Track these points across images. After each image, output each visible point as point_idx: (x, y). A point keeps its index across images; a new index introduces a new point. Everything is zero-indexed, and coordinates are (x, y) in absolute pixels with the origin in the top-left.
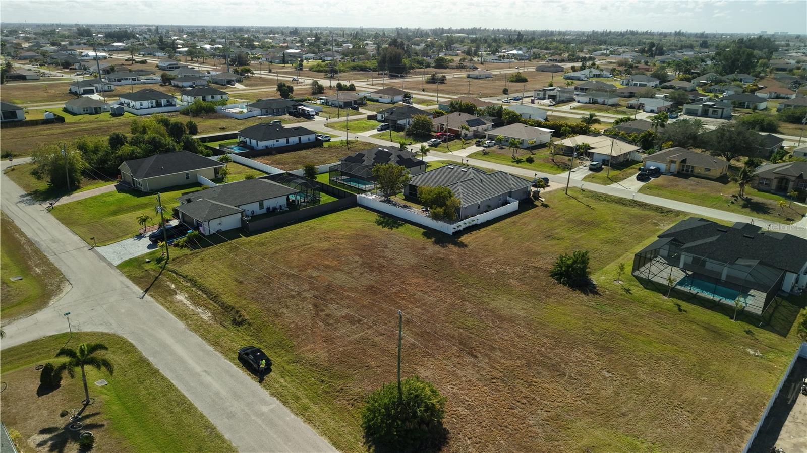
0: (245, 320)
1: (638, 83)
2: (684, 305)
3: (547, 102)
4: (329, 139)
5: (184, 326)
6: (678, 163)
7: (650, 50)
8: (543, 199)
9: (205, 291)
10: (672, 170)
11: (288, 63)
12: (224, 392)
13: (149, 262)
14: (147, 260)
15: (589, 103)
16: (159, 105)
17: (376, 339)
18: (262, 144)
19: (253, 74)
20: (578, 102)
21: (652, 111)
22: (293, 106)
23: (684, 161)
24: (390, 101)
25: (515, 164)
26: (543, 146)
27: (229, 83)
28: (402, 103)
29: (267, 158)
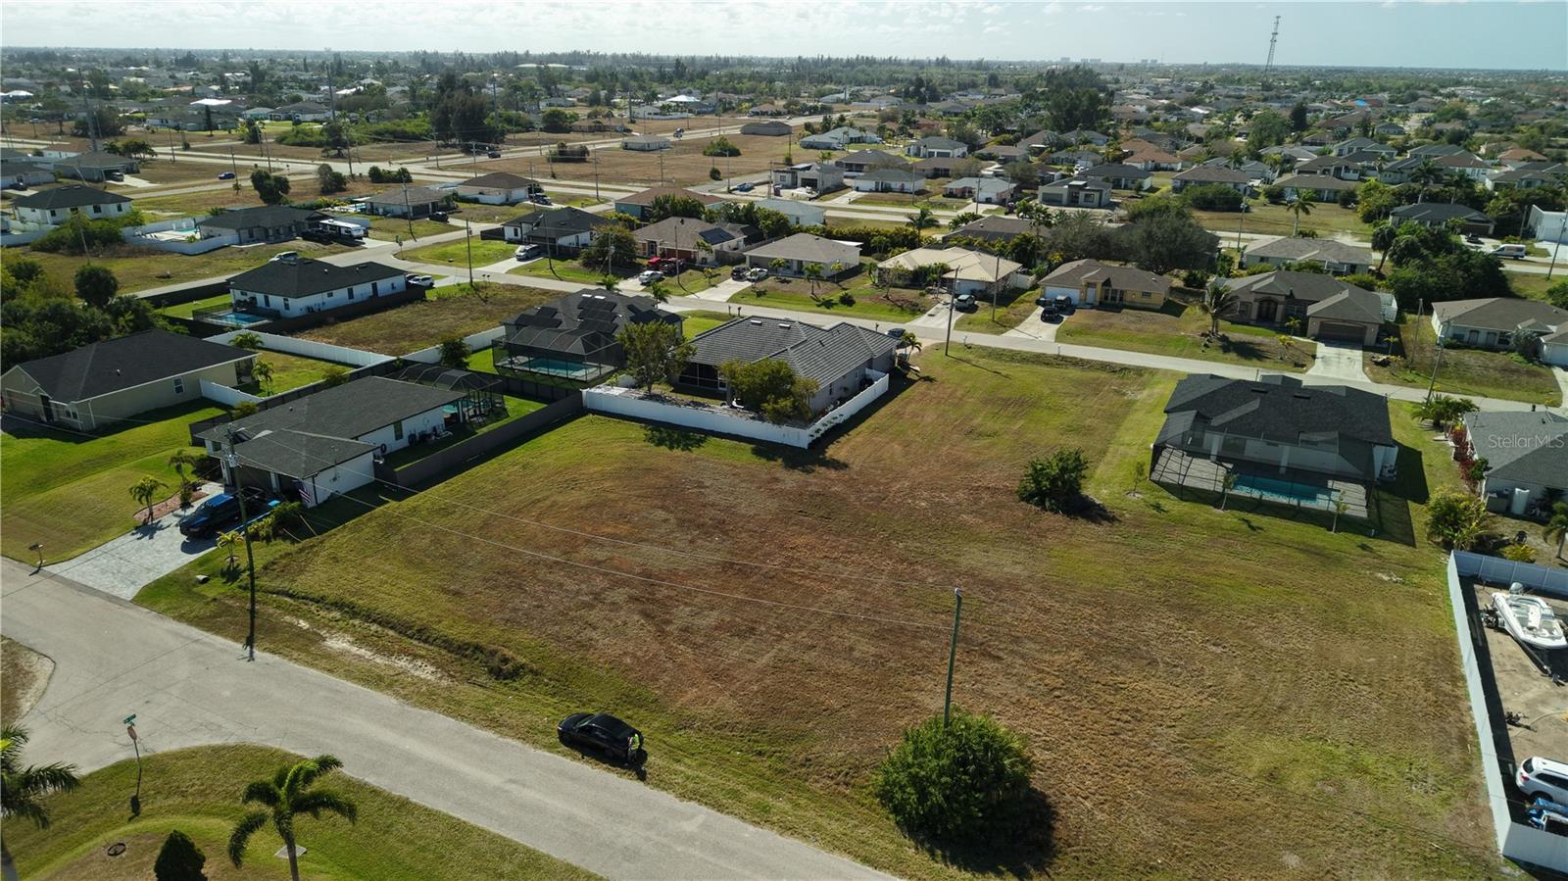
0: (523, 666)
1: (936, 151)
2: (1256, 519)
3: (801, 191)
4: (432, 284)
5: (394, 701)
6: (1099, 286)
7: (917, 92)
8: (917, 368)
9: (385, 622)
10: (1090, 299)
11: (217, 129)
12: (582, 813)
13: (205, 581)
14: (201, 577)
15: (877, 191)
17: (806, 657)
18: (298, 305)
19: (153, 153)
20: (857, 189)
21: (988, 201)
22: (308, 219)
23: (1107, 283)
24: (504, 200)
25: (823, 309)
26: (855, 271)
27: (109, 176)
28: (529, 203)
29: (320, 332)
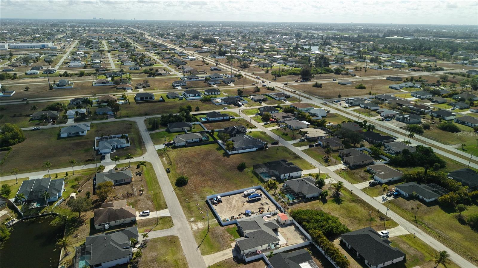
0: (172, 164)
3: (347, 105)
4: (234, 118)
5: (162, 163)
9: (169, 158)
11: (266, 67)
12: (161, 173)
13: (162, 150)
21: (383, 116)
22: (236, 101)
24: (278, 99)
25: (281, 135)
27: (228, 83)
28: (283, 100)
29: (210, 124)
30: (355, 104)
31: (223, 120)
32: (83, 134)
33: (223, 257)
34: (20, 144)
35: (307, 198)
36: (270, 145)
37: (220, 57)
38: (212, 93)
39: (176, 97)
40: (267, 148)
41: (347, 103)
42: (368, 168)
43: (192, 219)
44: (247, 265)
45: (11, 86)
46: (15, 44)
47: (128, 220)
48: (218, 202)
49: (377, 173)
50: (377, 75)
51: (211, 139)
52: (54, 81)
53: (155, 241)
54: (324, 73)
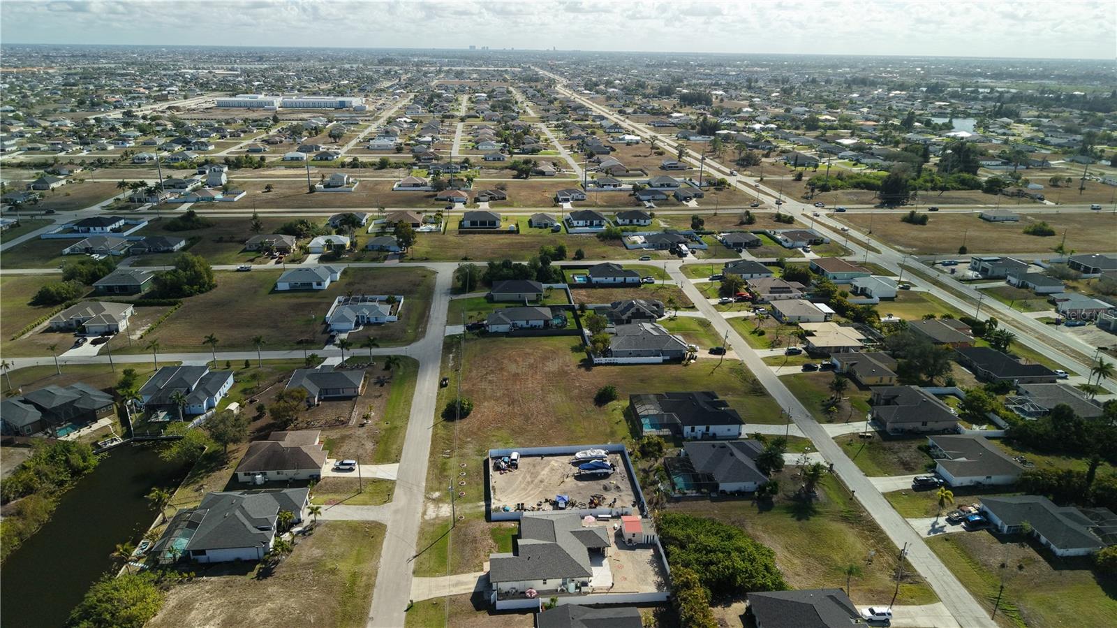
0: (458, 369)
3: (973, 274)
4: (653, 282)
6: (849, 365)
10: (845, 369)
14: (457, 336)
15: (1017, 286)
16: (591, 225)
18: (594, 280)
20: (1008, 282)
22: (677, 242)
23: (853, 364)
24: (790, 246)
25: (748, 333)
27: (685, 199)
28: (800, 249)
29: (589, 290)
30: (995, 274)
31: (624, 285)
32: (319, 287)
33: (452, 589)
34: (202, 295)
35: (723, 492)
36: (702, 354)
37: (699, 138)
38: (631, 221)
39: (546, 226)
40: (692, 361)
41: (973, 269)
42: (930, 441)
43: (436, 494)
44: (494, 617)
45: (246, 182)
46: (294, 98)
47: (304, 474)
48: (509, 466)
49: (948, 458)
50: (1112, 202)
51: (571, 324)
52: (323, 177)
53: (334, 526)
54: (954, 188)
